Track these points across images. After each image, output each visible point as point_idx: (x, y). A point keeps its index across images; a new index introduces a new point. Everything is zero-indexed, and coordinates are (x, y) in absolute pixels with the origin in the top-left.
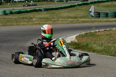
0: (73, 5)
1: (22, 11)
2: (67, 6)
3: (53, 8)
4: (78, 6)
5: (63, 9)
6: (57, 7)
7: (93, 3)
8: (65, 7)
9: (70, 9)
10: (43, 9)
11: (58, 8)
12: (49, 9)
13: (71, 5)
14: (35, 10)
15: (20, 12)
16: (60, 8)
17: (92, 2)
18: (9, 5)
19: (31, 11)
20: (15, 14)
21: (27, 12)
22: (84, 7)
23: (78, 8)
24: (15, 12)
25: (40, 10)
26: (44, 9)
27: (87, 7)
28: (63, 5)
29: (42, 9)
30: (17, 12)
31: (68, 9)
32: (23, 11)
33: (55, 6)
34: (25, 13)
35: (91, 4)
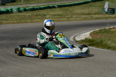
0: (87, 2)
1: (36, 8)
2: (81, 2)
3: (67, 5)
4: (92, 3)
5: (77, 5)
6: (70, 4)
8: (78, 3)
9: (84, 5)
10: (56, 6)
11: (72, 4)
12: (63, 5)
13: (85, 1)
14: (49, 7)
15: (33, 10)
16: (73, 4)
18: (23, 2)
19: (44, 8)
21: (41, 9)
22: (99, 3)
23: (92, 5)
24: (29, 9)
25: (54, 7)
26: (58, 6)
27: (101, 3)
28: (76, 2)
29: (55, 5)
30: (31, 9)
31: (82, 5)
32: (37, 8)
33: (69, 3)
34: (39, 10)
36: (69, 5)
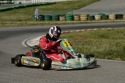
0: (11, 8)
2: (4, 8)
4: (15, 9)
7: (29, 7)
8: (2, 10)
9: (8, 11)
13: (8, 7)
17: (28, 5)
22: (22, 10)
23: (16, 11)
27: (24, 10)
35: (27, 7)
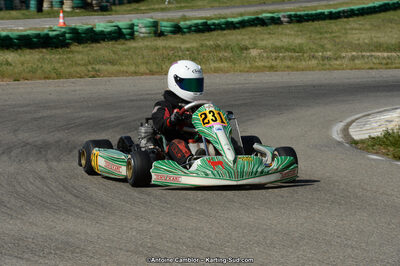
0: (394, 4)
1: (214, 24)
2: (371, 5)
3: (323, 14)
5: (357, 15)
6: (334, 11)
8: (363, 9)
9: (382, 15)
10: (284, 17)
11: (339, 12)
12: (307, 15)
14: (258, 19)
15: (205, 28)
16: (344, 12)
18: (169, 3)
19: (243, 24)
20: (189, 32)
21: (231, 26)
24: (189, 27)
25: (276, 21)
26: (290, 16)
28: (355, 4)
29: (280, 15)
30: (197, 25)
31: (374, 15)
32: (216, 22)
33: (329, 6)
34: (223, 30)
36: (331, 13)
